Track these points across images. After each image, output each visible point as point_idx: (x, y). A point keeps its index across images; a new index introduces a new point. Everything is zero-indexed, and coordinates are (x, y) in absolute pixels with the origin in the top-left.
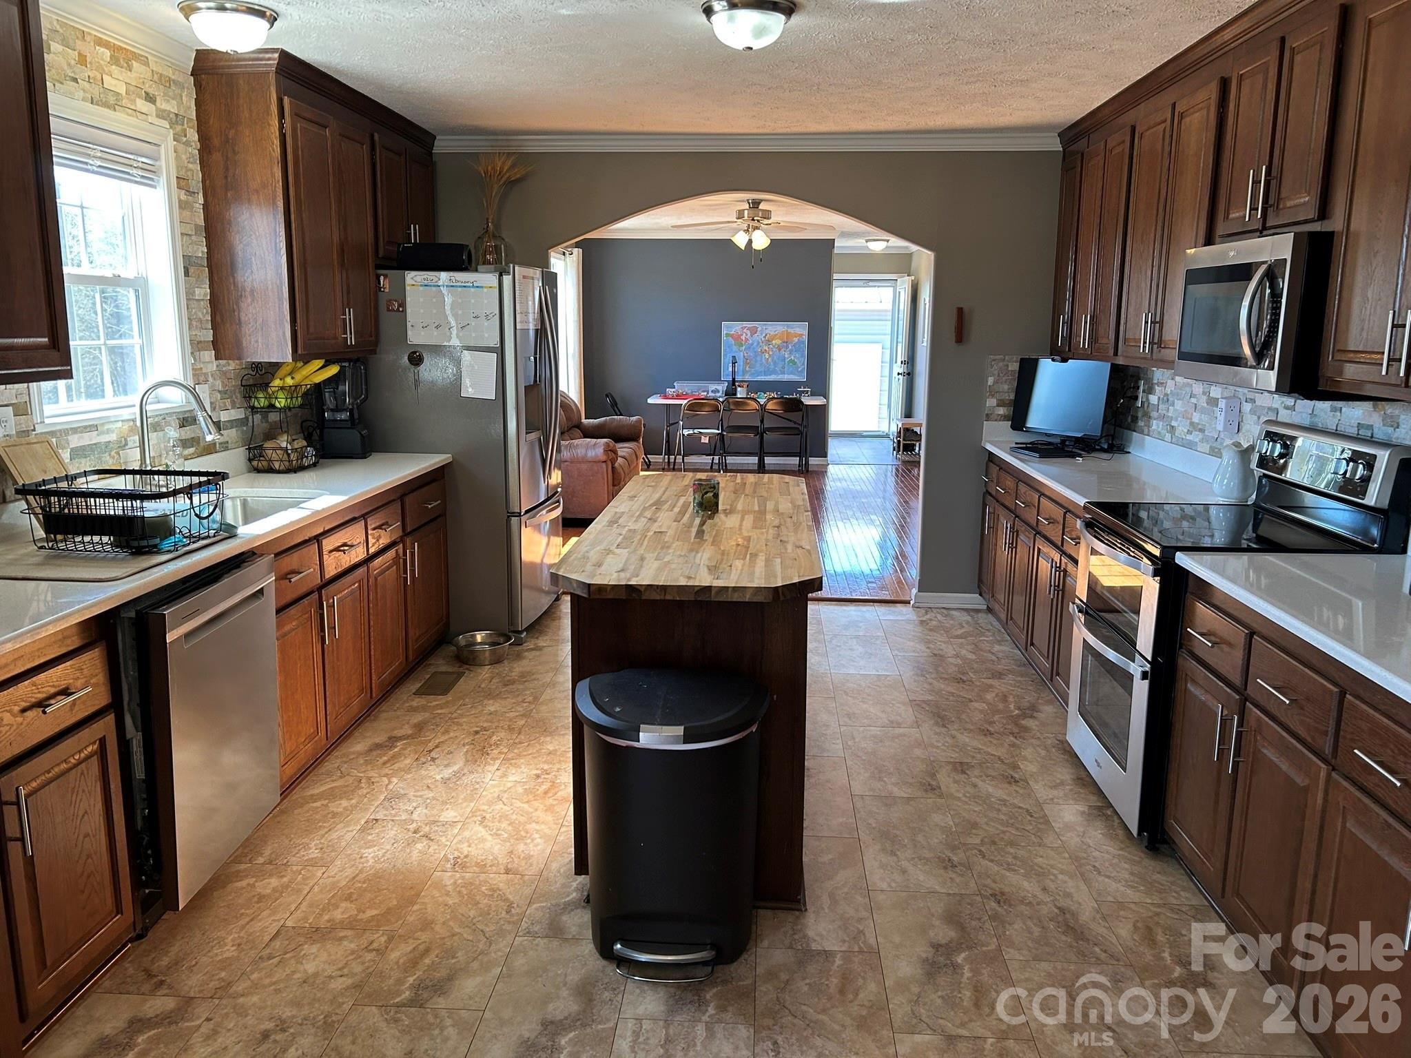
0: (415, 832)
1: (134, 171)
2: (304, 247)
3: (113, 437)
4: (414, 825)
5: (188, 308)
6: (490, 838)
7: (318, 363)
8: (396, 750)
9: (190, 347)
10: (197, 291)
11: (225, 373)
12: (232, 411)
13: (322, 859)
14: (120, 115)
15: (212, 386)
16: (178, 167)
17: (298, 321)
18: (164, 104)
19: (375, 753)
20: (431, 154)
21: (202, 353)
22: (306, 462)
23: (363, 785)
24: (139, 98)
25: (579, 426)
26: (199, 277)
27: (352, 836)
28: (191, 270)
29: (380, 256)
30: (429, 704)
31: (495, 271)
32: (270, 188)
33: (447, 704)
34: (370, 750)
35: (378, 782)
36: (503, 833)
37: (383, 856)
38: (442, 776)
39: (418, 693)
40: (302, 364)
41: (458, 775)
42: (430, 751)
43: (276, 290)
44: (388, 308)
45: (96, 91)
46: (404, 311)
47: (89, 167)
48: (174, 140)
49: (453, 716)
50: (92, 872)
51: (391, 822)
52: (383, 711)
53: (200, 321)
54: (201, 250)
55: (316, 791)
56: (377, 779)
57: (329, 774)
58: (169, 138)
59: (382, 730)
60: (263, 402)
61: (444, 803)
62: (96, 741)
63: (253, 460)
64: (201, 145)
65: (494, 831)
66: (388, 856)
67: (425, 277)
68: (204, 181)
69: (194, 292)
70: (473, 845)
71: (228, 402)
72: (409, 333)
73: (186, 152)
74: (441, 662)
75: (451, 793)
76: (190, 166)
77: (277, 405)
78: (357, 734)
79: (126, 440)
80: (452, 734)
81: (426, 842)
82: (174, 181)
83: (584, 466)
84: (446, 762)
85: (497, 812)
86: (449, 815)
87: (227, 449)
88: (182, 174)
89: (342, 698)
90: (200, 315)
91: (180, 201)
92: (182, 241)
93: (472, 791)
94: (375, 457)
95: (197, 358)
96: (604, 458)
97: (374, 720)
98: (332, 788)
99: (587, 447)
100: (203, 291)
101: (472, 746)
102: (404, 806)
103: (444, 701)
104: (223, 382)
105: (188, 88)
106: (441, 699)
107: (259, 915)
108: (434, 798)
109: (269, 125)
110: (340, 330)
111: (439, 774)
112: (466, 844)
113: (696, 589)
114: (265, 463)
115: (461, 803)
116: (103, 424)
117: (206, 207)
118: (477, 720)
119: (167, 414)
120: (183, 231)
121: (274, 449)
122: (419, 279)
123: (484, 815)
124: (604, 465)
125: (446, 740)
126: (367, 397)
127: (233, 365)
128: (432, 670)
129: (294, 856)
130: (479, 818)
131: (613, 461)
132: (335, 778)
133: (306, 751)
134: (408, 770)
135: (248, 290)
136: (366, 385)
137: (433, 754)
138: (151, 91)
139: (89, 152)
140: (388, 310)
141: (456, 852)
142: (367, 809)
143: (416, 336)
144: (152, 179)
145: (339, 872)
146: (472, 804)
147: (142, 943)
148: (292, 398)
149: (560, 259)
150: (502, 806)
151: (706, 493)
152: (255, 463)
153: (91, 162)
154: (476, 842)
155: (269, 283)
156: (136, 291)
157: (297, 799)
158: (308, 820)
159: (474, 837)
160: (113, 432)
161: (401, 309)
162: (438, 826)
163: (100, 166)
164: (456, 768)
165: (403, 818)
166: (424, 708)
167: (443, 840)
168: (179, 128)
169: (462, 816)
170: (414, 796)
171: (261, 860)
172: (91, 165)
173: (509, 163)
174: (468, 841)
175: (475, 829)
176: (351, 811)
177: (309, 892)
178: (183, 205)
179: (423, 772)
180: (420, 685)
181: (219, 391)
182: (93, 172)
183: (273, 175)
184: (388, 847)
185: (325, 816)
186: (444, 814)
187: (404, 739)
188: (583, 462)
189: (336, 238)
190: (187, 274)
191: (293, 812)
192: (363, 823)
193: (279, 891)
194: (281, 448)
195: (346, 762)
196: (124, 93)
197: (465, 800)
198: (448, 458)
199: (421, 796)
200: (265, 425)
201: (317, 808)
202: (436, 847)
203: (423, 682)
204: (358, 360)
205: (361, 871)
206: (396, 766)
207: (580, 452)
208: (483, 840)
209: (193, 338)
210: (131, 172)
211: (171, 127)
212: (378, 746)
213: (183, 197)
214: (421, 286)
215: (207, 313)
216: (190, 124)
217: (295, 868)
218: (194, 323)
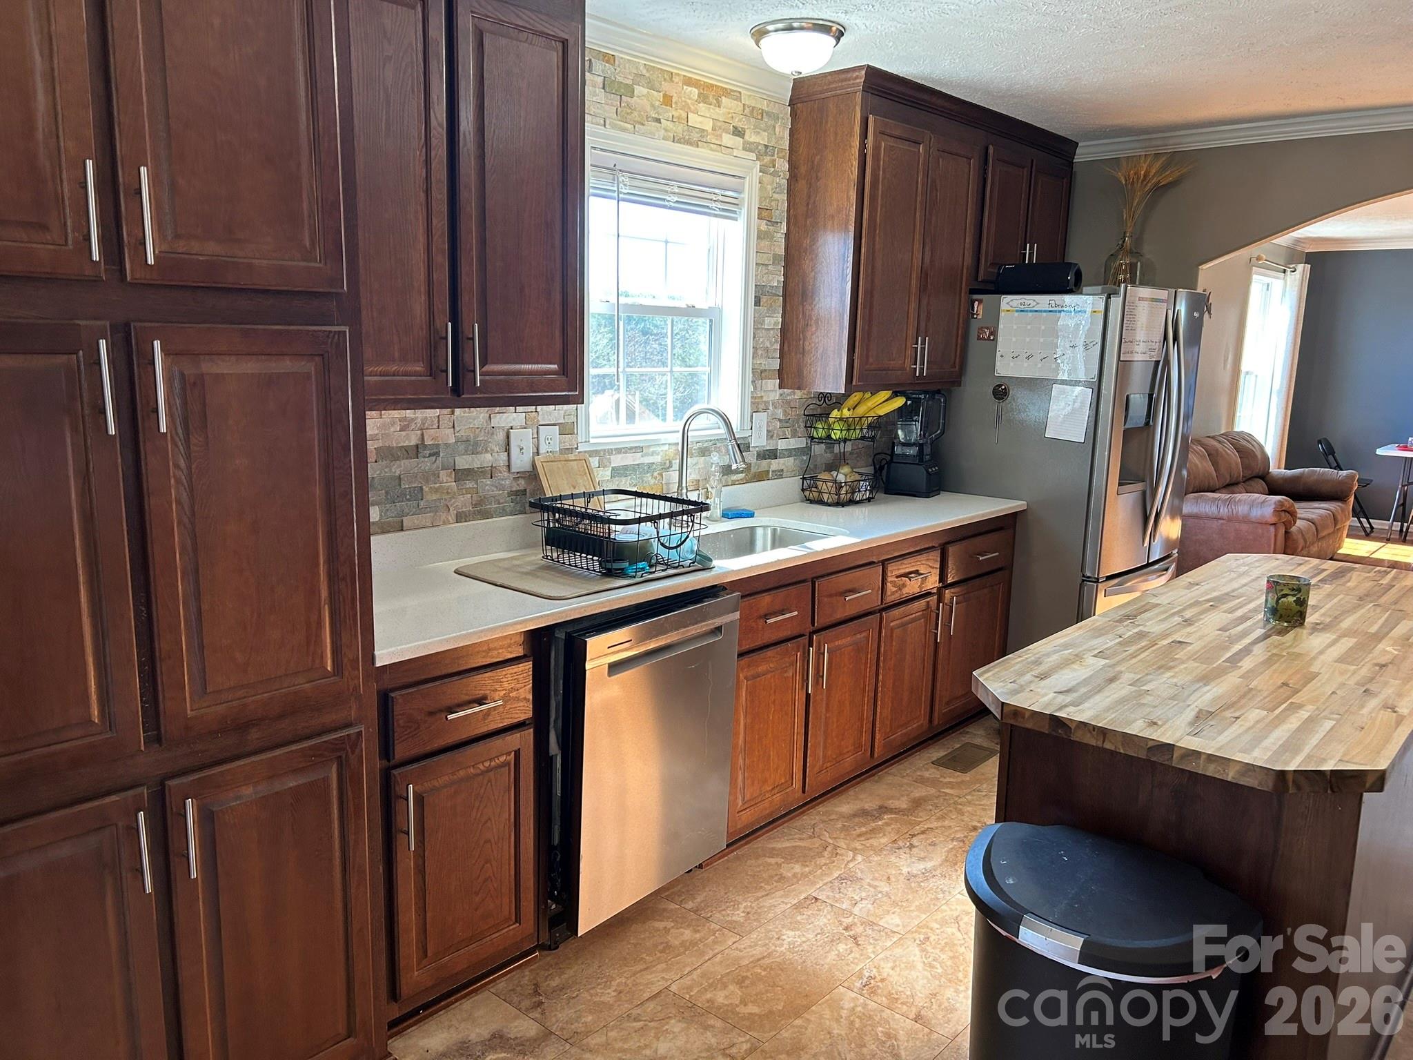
0: (846, 929)
1: (713, 205)
2: (873, 272)
3: (657, 459)
4: (850, 919)
5: (754, 337)
6: (920, 966)
7: (885, 394)
8: (880, 823)
9: (751, 375)
10: (767, 320)
11: (788, 402)
12: (792, 440)
13: (742, 925)
14: (702, 151)
15: (772, 415)
16: (761, 198)
17: (857, 350)
18: (753, 137)
19: (857, 820)
20: (1071, 164)
21: (764, 381)
22: (858, 497)
23: (826, 853)
24: (726, 132)
25: (1264, 476)
26: (771, 306)
27: (783, 909)
28: (764, 300)
29: (980, 279)
30: (942, 779)
31: (1102, 293)
32: (844, 212)
33: (959, 785)
34: (855, 815)
35: (842, 855)
36: (938, 966)
37: (800, 945)
38: (909, 870)
39: (938, 763)
40: (870, 394)
41: (927, 875)
42: (914, 836)
43: (838, 318)
44: (979, 336)
45: (679, 129)
46: (995, 340)
47: (666, 203)
48: (760, 171)
49: (960, 801)
50: (490, 877)
51: (829, 908)
52: (890, 774)
53: (767, 350)
54: (777, 279)
55: (779, 846)
56: (843, 851)
57: (801, 830)
58: (755, 169)
59: (878, 795)
60: (821, 433)
61: (895, 904)
62: (511, 752)
63: (806, 490)
64: (790, 175)
65: (930, 959)
66: (805, 946)
67: (1022, 301)
68: (788, 211)
69: (764, 321)
70: (898, 969)
71: (788, 432)
72: (998, 364)
73: (773, 183)
74: (981, 732)
75: (908, 894)
76: (776, 196)
77: (833, 436)
78: (851, 792)
79: (670, 462)
80: (947, 823)
81: (851, 944)
82: (755, 213)
83: (1244, 527)
84: (922, 854)
85: (945, 936)
86: (893, 920)
87: (781, 477)
88: (765, 204)
89: (830, 753)
90: (768, 344)
91: (759, 231)
92: (757, 271)
93: (931, 899)
94: (944, 496)
95: (758, 386)
96: (1273, 520)
97: (877, 782)
98: (795, 847)
99: (1252, 504)
100: (773, 320)
101: (961, 844)
102: (853, 892)
103: (959, 780)
104: (785, 411)
105: (783, 119)
106: (958, 777)
107: (654, 966)
108: (888, 895)
109: (851, 147)
110: (908, 361)
111: (908, 866)
112: (890, 964)
113: (1151, 744)
114: (816, 494)
115: (914, 910)
116: (649, 447)
117: (787, 235)
118: (983, 813)
119: (718, 440)
120: (758, 262)
121: (825, 481)
122: (1015, 304)
123: (930, 934)
124: (1272, 529)
125: (937, 828)
126: (943, 433)
127: (800, 394)
128: (966, 739)
129: (720, 912)
130: (922, 937)
131: (1288, 526)
132: (804, 836)
133: (774, 802)
134: (878, 851)
135: (814, 318)
136: (944, 419)
137: (915, 841)
138: (740, 125)
139: (666, 188)
140: (979, 338)
141: (875, 970)
142: (813, 883)
143: (1005, 368)
144: (734, 212)
145: (749, 947)
146: (924, 916)
147: (550, 955)
148: (848, 430)
149: (1277, 278)
150: (955, 930)
151: (1285, 596)
152: (807, 493)
153: (669, 199)
154: (903, 966)
155: (833, 311)
156: (711, 321)
157: (757, 848)
158: (753, 876)
159: (904, 960)
160: (658, 454)
161: (992, 338)
162: (873, 930)
163: (677, 202)
164: (929, 865)
165: (844, 907)
166: (933, 783)
167: (870, 949)
168: (767, 159)
169: (904, 927)
170: (869, 885)
171: (690, 905)
172: (668, 201)
173: (1157, 165)
174: (895, 961)
175: (910, 948)
176: (798, 880)
177: (709, 959)
178: (761, 236)
179: (893, 859)
180: (945, 753)
181: (780, 420)
182: (671, 208)
183: (848, 198)
184: (811, 936)
185: (771, 877)
186: (888, 918)
187: (895, 813)
188: (1245, 522)
189: (917, 262)
190: (758, 302)
191: (746, 862)
192: (802, 898)
193: (688, 946)
194: (835, 482)
195: (823, 822)
196: (710, 130)
197: (919, 908)
198: (1024, 504)
199: (875, 887)
200: (829, 455)
201: (770, 864)
202: (858, 956)
203: (949, 751)
204: (939, 392)
205: (769, 955)
206: (868, 843)
207: (1242, 510)
208: (911, 966)
209: (756, 366)
210: (710, 206)
211: (758, 159)
212: (864, 813)
213: (764, 227)
214: (1017, 311)
215: (776, 341)
216: (780, 155)
217: (713, 926)
218: (760, 352)
